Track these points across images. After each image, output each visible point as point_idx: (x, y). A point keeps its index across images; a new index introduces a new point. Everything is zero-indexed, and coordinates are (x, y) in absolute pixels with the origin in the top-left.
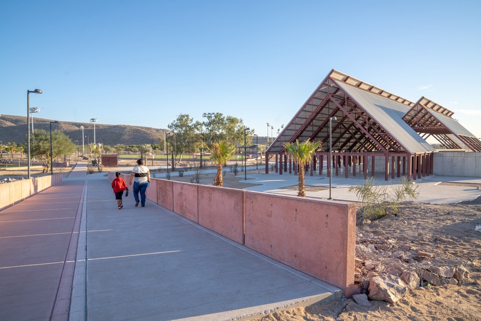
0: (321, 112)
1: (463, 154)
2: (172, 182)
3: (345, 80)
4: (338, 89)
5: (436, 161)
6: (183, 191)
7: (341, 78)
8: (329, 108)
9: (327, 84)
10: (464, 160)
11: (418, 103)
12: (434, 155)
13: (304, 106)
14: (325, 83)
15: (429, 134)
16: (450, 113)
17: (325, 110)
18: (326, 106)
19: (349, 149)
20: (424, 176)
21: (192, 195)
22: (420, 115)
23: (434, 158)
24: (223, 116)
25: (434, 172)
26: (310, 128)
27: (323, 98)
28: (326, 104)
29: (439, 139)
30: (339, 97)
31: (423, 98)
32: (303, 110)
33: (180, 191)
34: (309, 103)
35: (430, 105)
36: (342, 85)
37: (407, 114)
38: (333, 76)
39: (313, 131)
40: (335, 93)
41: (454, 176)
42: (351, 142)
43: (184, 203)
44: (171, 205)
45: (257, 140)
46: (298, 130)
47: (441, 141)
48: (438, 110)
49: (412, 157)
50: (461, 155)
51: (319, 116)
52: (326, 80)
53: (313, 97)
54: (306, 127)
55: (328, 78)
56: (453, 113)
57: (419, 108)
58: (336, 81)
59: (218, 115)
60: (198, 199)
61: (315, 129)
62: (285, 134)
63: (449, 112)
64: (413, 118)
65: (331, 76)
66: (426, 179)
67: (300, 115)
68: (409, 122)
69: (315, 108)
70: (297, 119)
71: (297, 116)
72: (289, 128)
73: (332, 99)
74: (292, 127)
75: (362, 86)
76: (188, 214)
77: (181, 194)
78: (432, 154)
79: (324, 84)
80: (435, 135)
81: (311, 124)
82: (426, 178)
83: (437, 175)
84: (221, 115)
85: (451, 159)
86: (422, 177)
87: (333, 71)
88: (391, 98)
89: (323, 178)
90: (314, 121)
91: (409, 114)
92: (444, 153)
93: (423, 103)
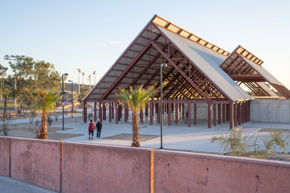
0: (142, 59)
1: (278, 102)
2: (10, 139)
3: (166, 27)
4: (160, 35)
5: (253, 107)
6: (31, 151)
7: (164, 24)
8: (150, 55)
9: (150, 29)
10: (279, 107)
11: (235, 52)
12: (251, 102)
13: (126, 52)
14: (148, 29)
15: (241, 82)
16: (261, 62)
17: (146, 57)
18: (147, 53)
19: (165, 97)
20: (243, 123)
21: (50, 154)
22: (236, 63)
23: (251, 105)
24: (33, 61)
25: (251, 119)
26: (130, 75)
27: (145, 44)
28: (146, 50)
29: (250, 87)
30: (160, 44)
31: (239, 47)
32: (124, 56)
33: (26, 149)
34: (131, 49)
35: (245, 54)
36: (164, 31)
37: (224, 63)
38: (156, 21)
39: (133, 78)
40: (157, 39)
41: (270, 123)
42: (169, 90)
43: (34, 166)
44: (5, 168)
45: (73, 87)
46: (119, 77)
47: (251, 88)
48: (250, 59)
49: (234, 104)
50: (276, 102)
51: (140, 62)
52: (148, 25)
53: (135, 43)
54: (126, 74)
55: (151, 23)
56: (263, 62)
57: (236, 56)
58: (159, 27)
59: (29, 60)
60: (61, 160)
61: (136, 76)
62: (105, 80)
63: (260, 60)
64: (229, 66)
65: (154, 21)
66: (245, 126)
67: (121, 62)
68: (226, 70)
69: (137, 54)
70: (118, 65)
71: (118, 63)
72: (109, 75)
73: (154, 45)
74: (113, 73)
75: (182, 33)
76: (40, 180)
77: (27, 154)
78: (249, 101)
79: (146, 29)
80: (246, 83)
81: (132, 70)
82: (246, 124)
83: (254, 122)
84: (31, 59)
85: (267, 106)
86: (241, 124)
87: (156, 16)
88: (207, 46)
89: (146, 127)
90: (135, 68)
91: (226, 62)
92: (260, 100)
93: (239, 51)
